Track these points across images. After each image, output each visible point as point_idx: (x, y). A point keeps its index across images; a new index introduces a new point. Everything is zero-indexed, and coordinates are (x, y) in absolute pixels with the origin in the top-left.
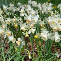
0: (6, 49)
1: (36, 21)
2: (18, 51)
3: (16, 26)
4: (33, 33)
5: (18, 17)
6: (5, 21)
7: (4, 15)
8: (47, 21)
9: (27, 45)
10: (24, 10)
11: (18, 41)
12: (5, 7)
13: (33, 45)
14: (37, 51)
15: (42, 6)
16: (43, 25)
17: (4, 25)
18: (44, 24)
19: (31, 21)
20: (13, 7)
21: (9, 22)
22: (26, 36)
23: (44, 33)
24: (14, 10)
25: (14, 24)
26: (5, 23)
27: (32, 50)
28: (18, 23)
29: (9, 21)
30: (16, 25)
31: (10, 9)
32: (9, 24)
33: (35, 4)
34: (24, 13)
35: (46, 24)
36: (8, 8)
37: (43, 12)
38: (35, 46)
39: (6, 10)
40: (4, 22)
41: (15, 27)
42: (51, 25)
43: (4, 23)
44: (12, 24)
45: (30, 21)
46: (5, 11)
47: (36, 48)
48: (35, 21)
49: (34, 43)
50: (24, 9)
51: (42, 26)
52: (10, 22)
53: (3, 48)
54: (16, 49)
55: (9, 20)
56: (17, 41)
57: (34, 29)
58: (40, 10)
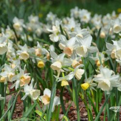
0: (19, 115)
1: (85, 50)
2: (44, 117)
3: (41, 63)
4: (79, 77)
5: (46, 45)
6: (16, 53)
7: (16, 39)
8: (110, 50)
9: (66, 106)
10: (59, 28)
11: (44, 95)
12: (17, 23)
13: (80, 107)
14: (87, 119)
15: (102, 22)
16: (103, 62)
17: (14, 62)
18: (103, 59)
19: (74, 51)
20: (36, 23)
21: (25, 54)
22: (62, 85)
23: (104, 74)
24: (39, 31)
25: (36, 60)
26: (17, 57)
27: (76, 117)
28: (45, 57)
29: (25, 52)
30: (40, 61)
31: (29, 28)
32: (25, 59)
33: (85, 17)
34: (58, 33)
35: (108, 58)
36: (24, 26)
37: (103, 34)
38: (84, 109)
39: (21, 29)
40: (14, 54)
41: (38, 65)
42: (119, 57)
43: (15, 57)
44: (31, 59)
45: (72, 50)
46: (17, 31)
47: (85, 114)
48: (83, 49)
49: (81, 101)
50: (59, 24)
51: (99, 63)
52: (28, 55)
53: (9, 111)
54: (40, 114)
55: (25, 50)
56: (42, 97)
57: (81, 70)
58: (96, 29)
